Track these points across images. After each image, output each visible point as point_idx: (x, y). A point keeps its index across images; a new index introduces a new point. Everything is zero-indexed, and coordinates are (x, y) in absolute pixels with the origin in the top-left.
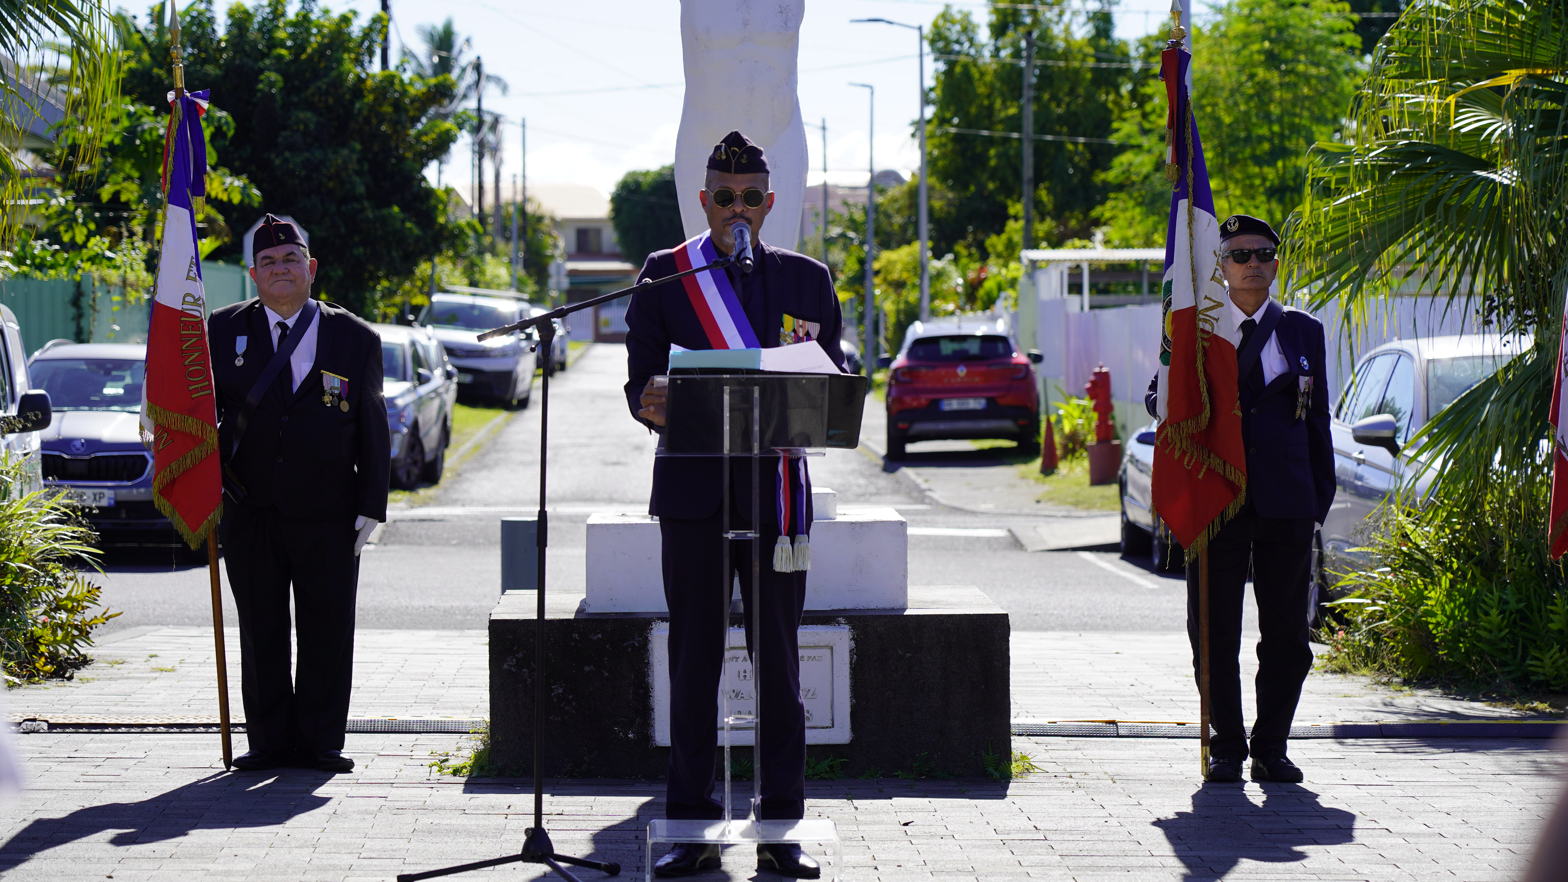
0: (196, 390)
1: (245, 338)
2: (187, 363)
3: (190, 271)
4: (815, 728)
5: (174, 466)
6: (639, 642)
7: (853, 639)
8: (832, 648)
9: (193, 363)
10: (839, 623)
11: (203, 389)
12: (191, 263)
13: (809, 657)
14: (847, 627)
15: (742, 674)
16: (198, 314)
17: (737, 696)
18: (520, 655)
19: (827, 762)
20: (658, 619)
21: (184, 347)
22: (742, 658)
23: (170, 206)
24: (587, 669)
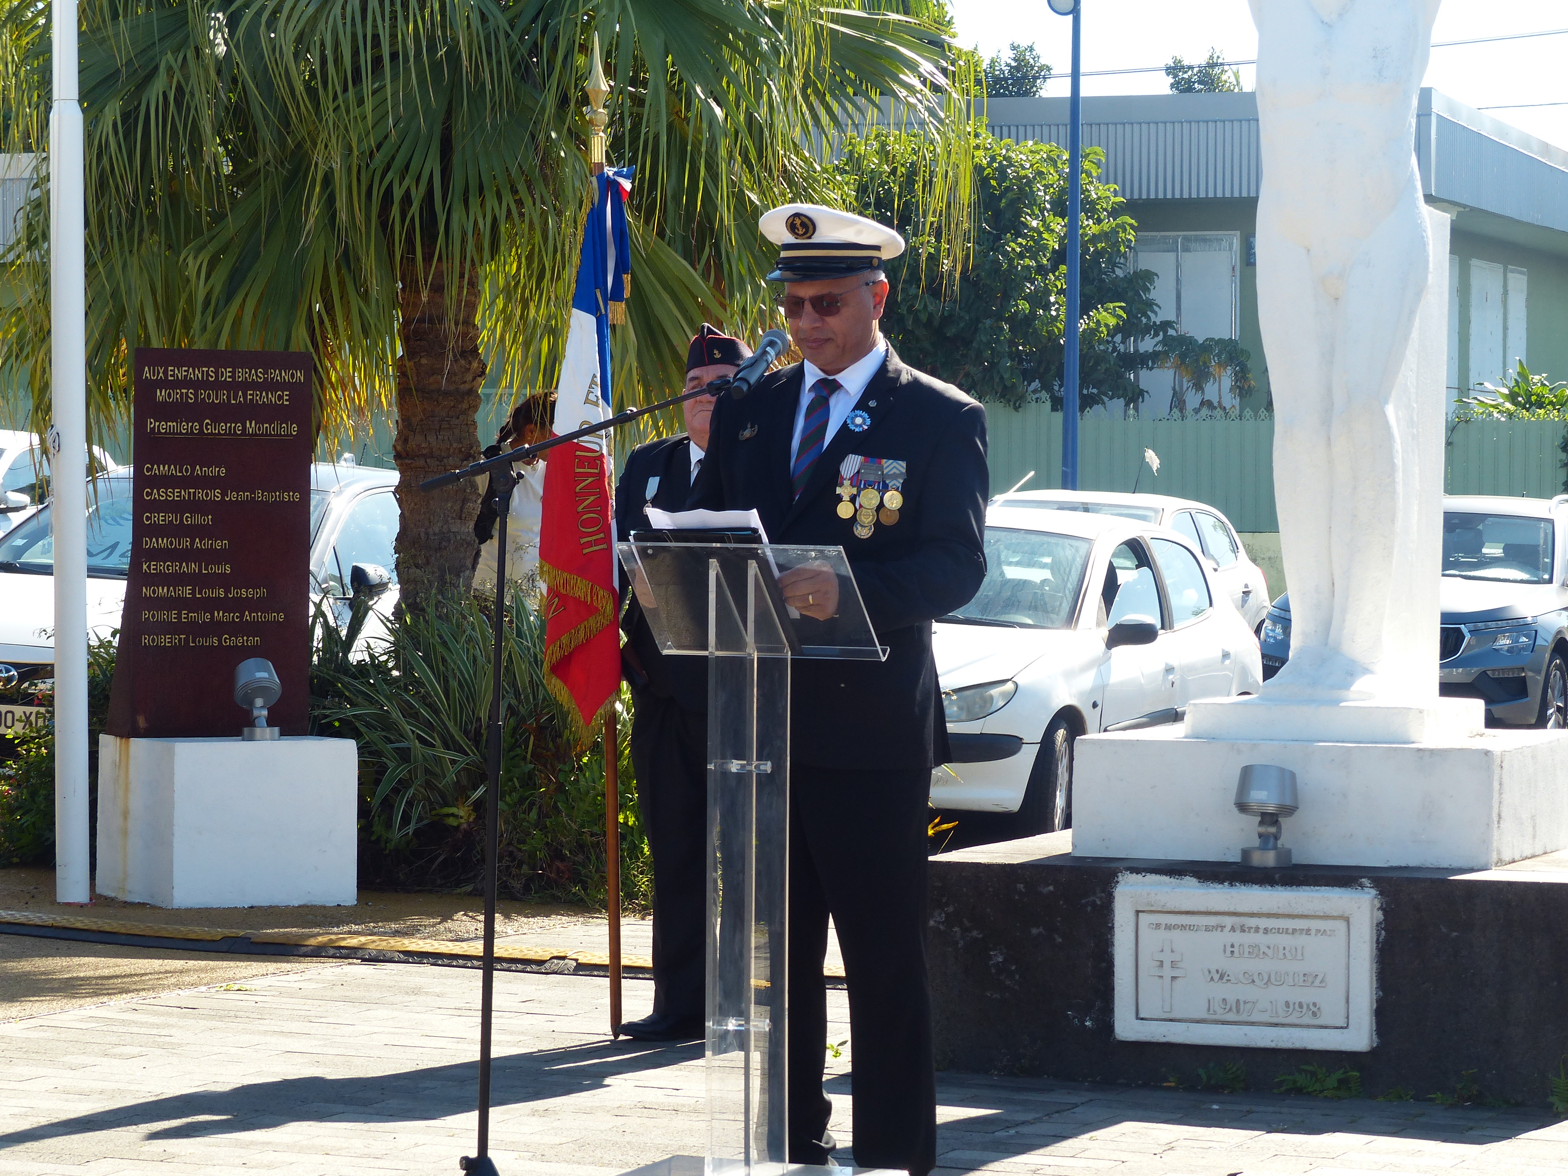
0: (589, 544)
1: (657, 479)
2: (580, 509)
3: (589, 392)
4: (1326, 1027)
5: (565, 639)
6: (1101, 899)
7: (1381, 908)
8: (1347, 920)
9: (589, 509)
10: (1362, 886)
11: (597, 542)
12: (593, 382)
13: (1318, 931)
14: (1374, 892)
15: (1229, 949)
16: (597, 448)
17: (1221, 978)
18: (951, 909)
19: (1339, 1074)
20: (1127, 869)
21: (577, 489)
22: (1229, 928)
23: (575, 311)
24: (1034, 931)
